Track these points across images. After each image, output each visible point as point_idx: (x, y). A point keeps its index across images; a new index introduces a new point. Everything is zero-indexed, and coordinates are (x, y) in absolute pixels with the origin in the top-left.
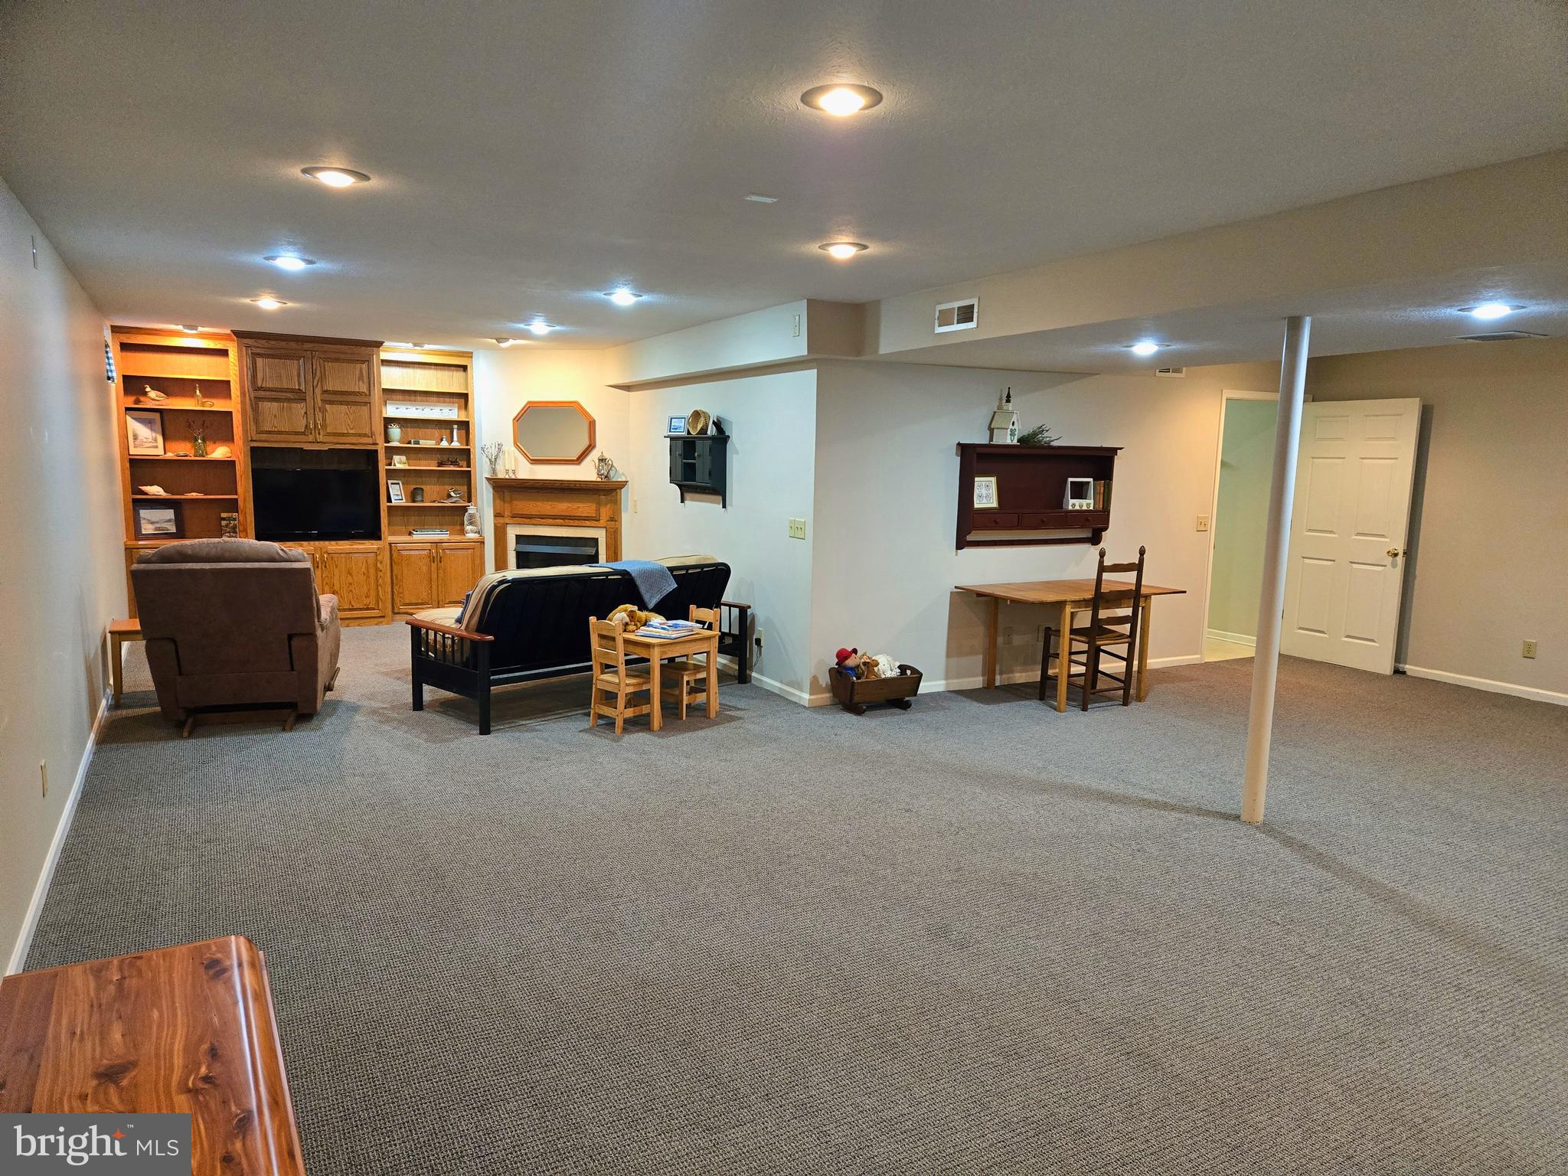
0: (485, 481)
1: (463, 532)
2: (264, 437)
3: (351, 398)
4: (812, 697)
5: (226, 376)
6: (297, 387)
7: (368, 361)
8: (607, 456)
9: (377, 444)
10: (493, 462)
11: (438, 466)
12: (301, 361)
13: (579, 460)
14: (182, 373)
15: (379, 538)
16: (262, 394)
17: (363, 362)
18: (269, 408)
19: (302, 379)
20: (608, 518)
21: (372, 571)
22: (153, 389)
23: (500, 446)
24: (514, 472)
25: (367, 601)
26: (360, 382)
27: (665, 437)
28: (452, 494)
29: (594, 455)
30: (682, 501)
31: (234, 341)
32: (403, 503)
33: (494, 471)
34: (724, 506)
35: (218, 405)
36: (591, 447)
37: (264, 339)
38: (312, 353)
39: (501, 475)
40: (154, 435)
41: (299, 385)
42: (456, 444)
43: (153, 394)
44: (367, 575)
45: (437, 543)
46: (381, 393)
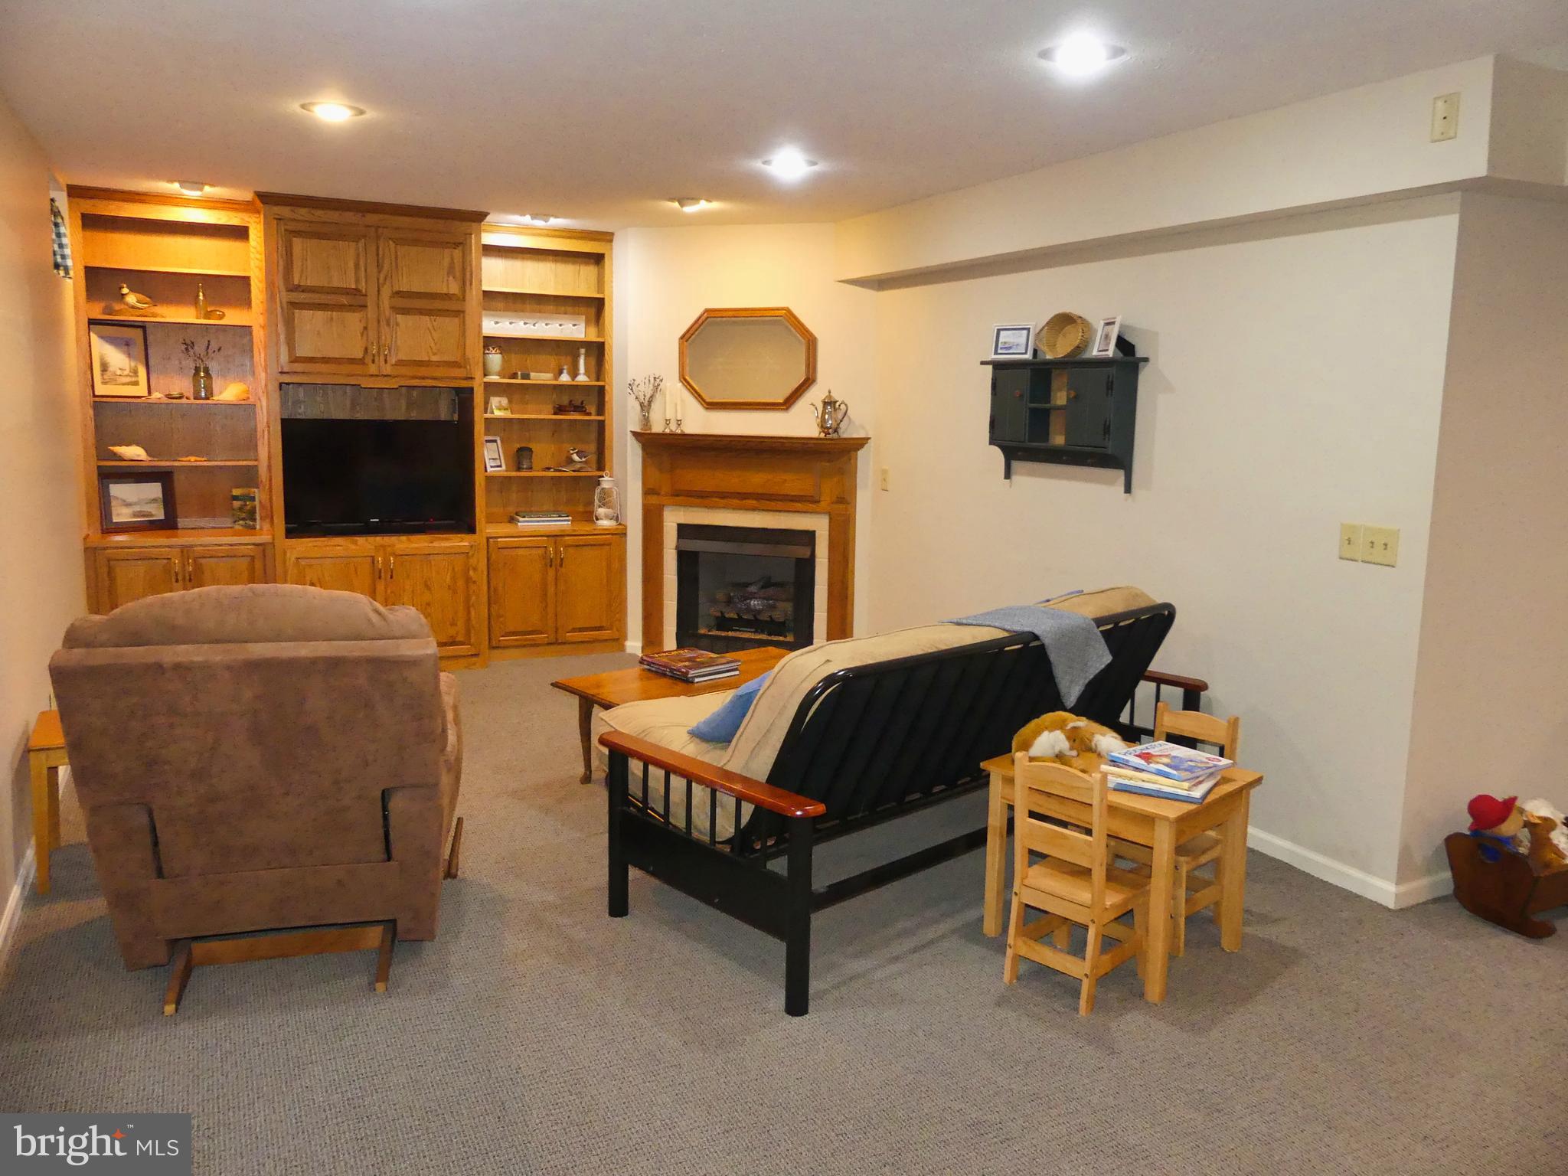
0: (630, 438)
1: (590, 517)
2: (298, 367)
3: (438, 305)
4: (1403, 888)
5: (245, 270)
6: (353, 286)
7: (461, 244)
8: (837, 396)
9: (472, 378)
10: (646, 406)
11: (555, 414)
12: (361, 244)
13: (788, 403)
14: (178, 266)
15: (472, 530)
16: (302, 297)
17: (457, 245)
18: (310, 322)
19: (362, 274)
20: (834, 499)
21: (461, 583)
22: (132, 290)
23: (657, 384)
24: (679, 422)
25: (452, 631)
26: (451, 278)
27: (983, 363)
28: (576, 457)
29: (815, 395)
30: (1008, 475)
31: (258, 212)
32: (502, 470)
33: (646, 420)
34: (1128, 489)
35: (233, 317)
36: (808, 382)
37: (305, 207)
38: (377, 231)
39: (657, 428)
40: (133, 364)
41: (357, 281)
42: (582, 378)
43: (132, 299)
44: (453, 589)
45: (556, 537)
46: (482, 298)
